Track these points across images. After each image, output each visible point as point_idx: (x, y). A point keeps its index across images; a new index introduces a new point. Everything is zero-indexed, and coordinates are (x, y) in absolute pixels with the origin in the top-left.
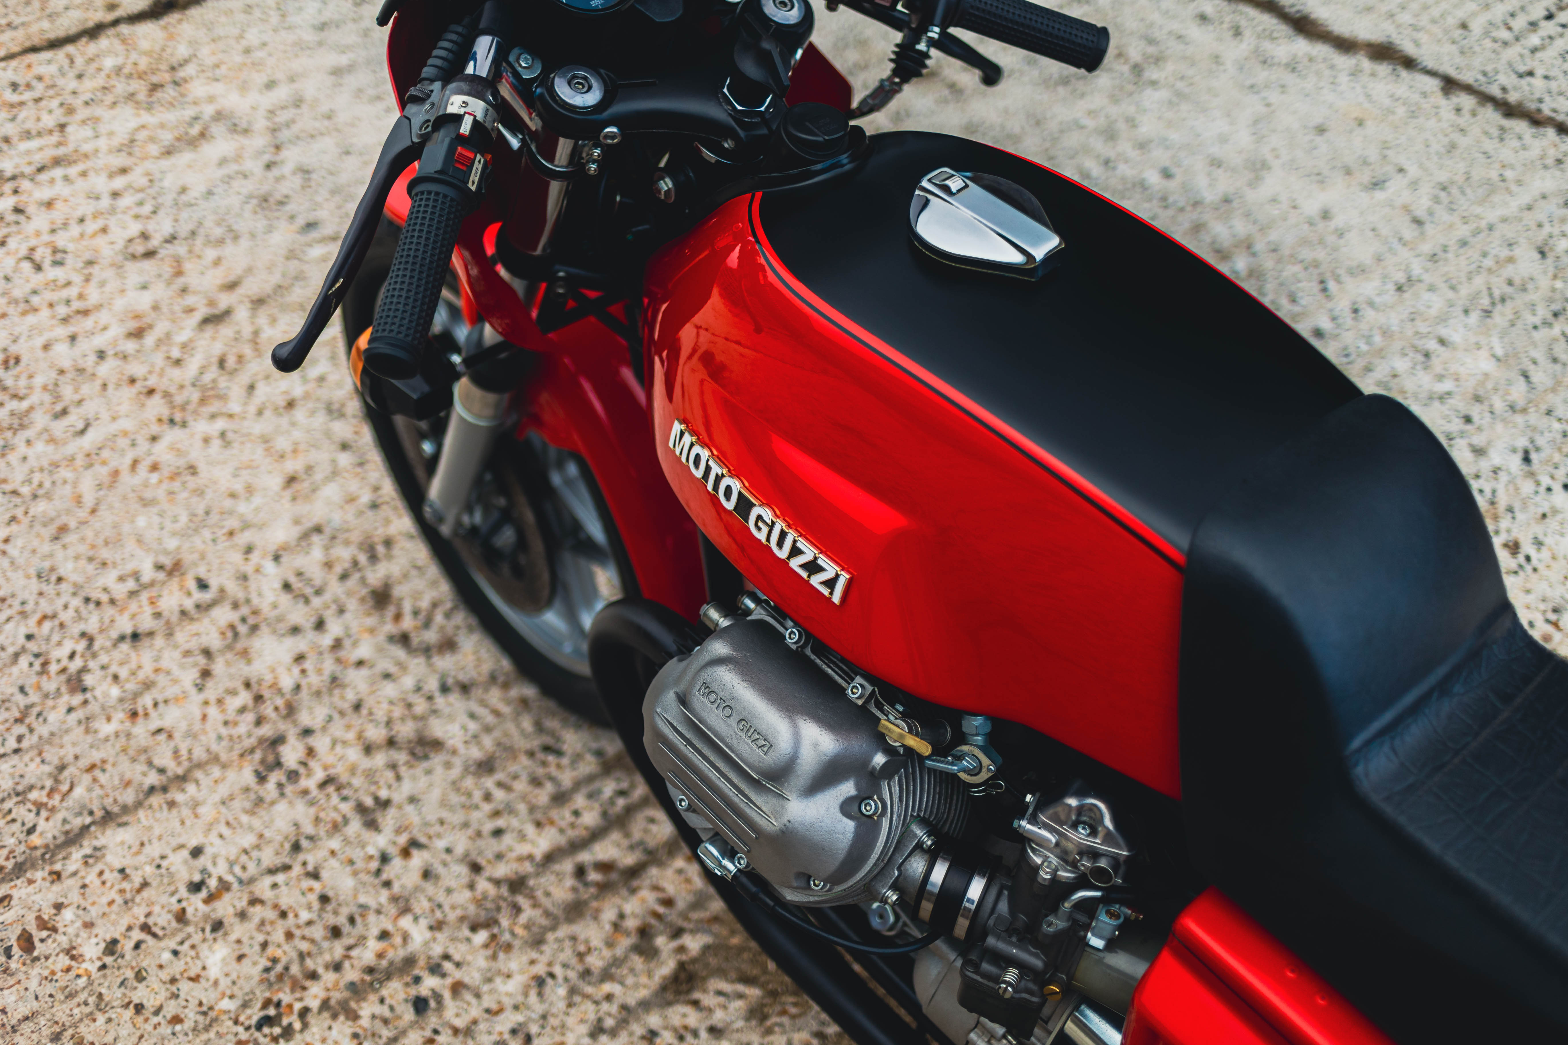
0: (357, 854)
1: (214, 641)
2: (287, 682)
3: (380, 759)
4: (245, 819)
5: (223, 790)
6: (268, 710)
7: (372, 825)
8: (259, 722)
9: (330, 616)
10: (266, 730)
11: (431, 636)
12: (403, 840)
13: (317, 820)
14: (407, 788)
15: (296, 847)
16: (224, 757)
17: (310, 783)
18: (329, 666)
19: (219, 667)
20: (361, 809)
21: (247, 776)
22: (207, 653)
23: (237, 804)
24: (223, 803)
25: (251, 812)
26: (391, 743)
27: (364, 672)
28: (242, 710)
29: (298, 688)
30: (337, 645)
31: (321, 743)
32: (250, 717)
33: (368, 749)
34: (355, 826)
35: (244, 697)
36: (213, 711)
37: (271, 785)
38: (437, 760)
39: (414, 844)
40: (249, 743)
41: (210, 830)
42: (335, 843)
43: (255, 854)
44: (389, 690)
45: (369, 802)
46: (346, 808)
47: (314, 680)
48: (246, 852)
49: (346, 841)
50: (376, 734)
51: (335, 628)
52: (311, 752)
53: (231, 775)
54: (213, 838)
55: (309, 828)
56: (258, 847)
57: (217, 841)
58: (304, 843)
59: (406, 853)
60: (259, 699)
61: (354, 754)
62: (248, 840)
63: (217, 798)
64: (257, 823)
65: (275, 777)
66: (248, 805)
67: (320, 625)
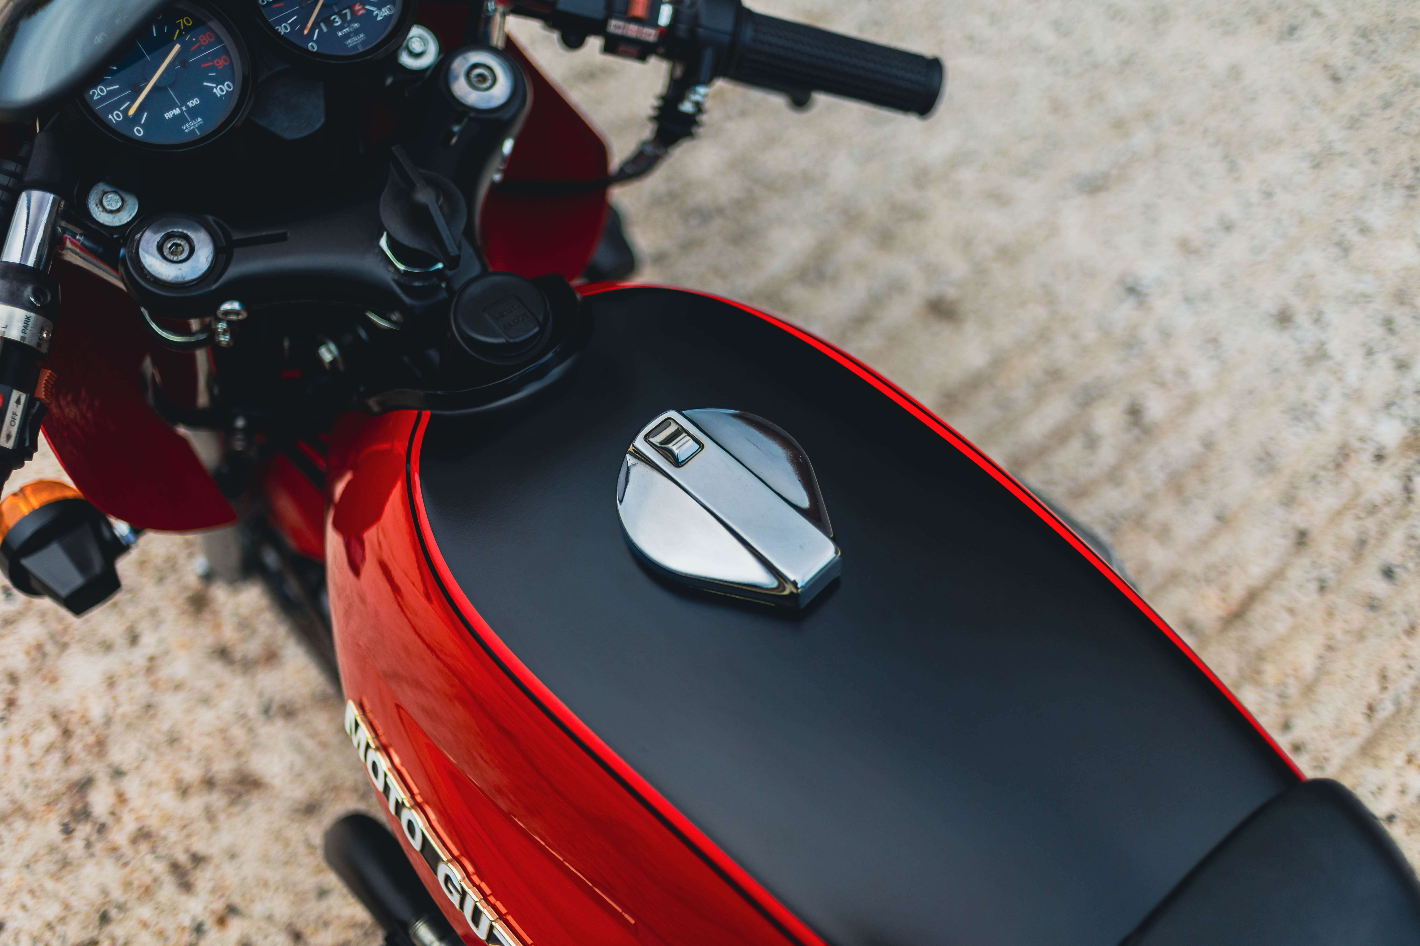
0: (168, 924)
1: (19, 662)
2: (96, 711)
3: (195, 804)
4: (50, 885)
5: (27, 849)
6: (76, 746)
7: (186, 886)
8: (68, 760)
9: (145, 628)
10: (75, 773)
11: (253, 648)
12: (219, 905)
13: (127, 885)
14: (224, 839)
15: (104, 919)
16: (30, 806)
17: (120, 836)
18: (142, 689)
19: (25, 695)
20: (175, 867)
21: (53, 831)
22: (13, 679)
23: (41, 868)
24: (28, 866)
25: (56, 877)
26: (209, 783)
27: (181, 696)
28: (49, 749)
29: (108, 722)
30: (152, 664)
31: (131, 786)
32: (55, 758)
33: (184, 791)
34: (168, 890)
35: (51, 733)
36: (18, 752)
37: (78, 844)
38: (257, 804)
39: (232, 910)
40: (55, 787)
41: (11, 901)
42: (145, 912)
43: (60, 929)
44: (207, 717)
45: (182, 858)
46: (160, 868)
47: (127, 708)
48: (50, 926)
49: (159, 909)
50: (191, 773)
51: (149, 641)
52: (121, 798)
53: (36, 829)
54: (15, 910)
55: (117, 894)
56: (62, 920)
57: (20, 914)
58: (113, 913)
59: (221, 922)
60: (67, 733)
61: (168, 799)
62: (52, 911)
63: (19, 859)
64: (62, 889)
65: (84, 830)
66: (53, 868)
67: (134, 639)
